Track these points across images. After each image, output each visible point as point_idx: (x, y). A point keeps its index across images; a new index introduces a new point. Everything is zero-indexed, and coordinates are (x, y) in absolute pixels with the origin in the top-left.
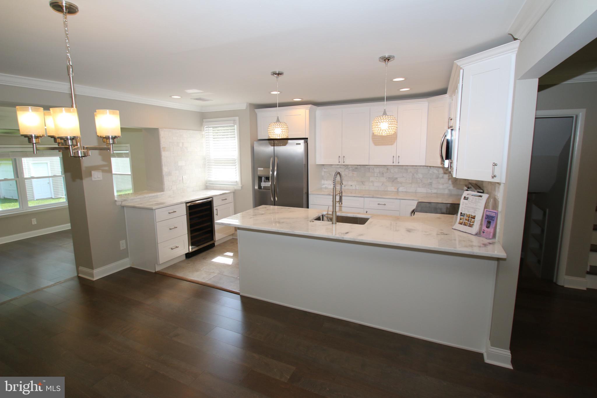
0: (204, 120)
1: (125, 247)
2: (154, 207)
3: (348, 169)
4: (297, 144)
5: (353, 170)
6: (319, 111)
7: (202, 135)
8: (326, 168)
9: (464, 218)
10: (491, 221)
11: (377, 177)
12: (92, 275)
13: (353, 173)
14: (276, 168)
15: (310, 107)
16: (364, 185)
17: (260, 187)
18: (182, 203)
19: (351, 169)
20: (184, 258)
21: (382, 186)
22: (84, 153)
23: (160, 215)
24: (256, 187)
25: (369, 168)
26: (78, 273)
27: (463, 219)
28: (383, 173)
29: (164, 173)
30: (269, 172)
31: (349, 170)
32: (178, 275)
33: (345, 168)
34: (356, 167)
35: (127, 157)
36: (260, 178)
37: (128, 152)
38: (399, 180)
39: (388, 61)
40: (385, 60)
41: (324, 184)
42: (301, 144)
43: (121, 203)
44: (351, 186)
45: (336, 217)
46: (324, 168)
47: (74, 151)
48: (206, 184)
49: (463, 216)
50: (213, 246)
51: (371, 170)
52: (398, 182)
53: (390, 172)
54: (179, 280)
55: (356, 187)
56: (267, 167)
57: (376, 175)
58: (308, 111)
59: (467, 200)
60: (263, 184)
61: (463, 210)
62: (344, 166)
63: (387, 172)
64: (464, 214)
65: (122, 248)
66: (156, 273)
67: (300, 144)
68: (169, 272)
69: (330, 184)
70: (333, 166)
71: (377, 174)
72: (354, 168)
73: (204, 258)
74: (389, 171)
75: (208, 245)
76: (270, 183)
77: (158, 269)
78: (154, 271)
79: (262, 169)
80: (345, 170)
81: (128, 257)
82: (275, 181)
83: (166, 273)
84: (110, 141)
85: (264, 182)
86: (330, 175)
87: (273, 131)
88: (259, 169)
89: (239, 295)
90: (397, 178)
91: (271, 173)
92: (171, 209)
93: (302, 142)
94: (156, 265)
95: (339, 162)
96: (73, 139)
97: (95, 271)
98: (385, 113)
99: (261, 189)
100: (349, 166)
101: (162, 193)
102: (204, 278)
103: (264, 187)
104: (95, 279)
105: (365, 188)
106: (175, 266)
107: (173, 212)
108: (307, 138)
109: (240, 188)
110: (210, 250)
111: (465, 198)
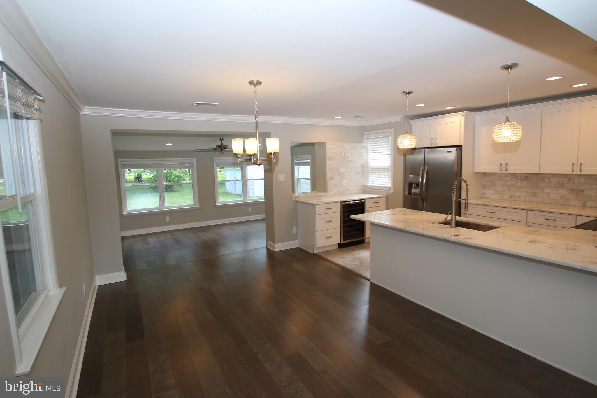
0: (365, 133)
1: (296, 232)
2: (315, 203)
3: (515, 178)
4: (448, 152)
5: (522, 180)
6: (479, 116)
7: (363, 146)
8: (488, 177)
11: (554, 188)
12: (274, 247)
13: (522, 183)
14: (425, 176)
15: (465, 113)
16: (536, 197)
17: (410, 193)
18: (337, 202)
19: (519, 178)
20: (337, 247)
21: (561, 198)
22: (261, 162)
23: (319, 210)
24: (407, 193)
25: (544, 177)
26: (267, 245)
29: (328, 178)
30: (419, 179)
31: (517, 179)
32: (328, 258)
33: (512, 177)
34: (526, 176)
35: (308, 165)
36: (411, 185)
37: (310, 161)
39: (511, 69)
40: (506, 68)
41: (485, 194)
42: (453, 152)
43: (296, 199)
44: (519, 197)
45: (455, 221)
46: (486, 177)
47: (254, 162)
48: (364, 188)
50: (362, 242)
51: (546, 180)
54: (328, 262)
55: (525, 198)
56: (416, 174)
58: (463, 118)
60: (414, 191)
62: (511, 175)
65: (294, 232)
66: (314, 254)
67: (451, 152)
68: (323, 255)
69: (493, 194)
70: (496, 174)
71: (555, 185)
72: (523, 177)
73: (353, 251)
75: (359, 241)
76: (419, 190)
77: (316, 251)
78: (313, 253)
79: (413, 176)
80: (511, 179)
81: (297, 239)
82: (424, 188)
83: (320, 255)
84: (272, 156)
85: (415, 188)
86: (493, 184)
87: (402, 142)
88: (410, 176)
89: (369, 281)
91: (420, 180)
92: (328, 206)
93: (454, 150)
94: (314, 248)
95: (501, 170)
96: (254, 155)
97: (276, 245)
98: (508, 120)
99: (412, 195)
100: (517, 175)
101: (325, 193)
102: (346, 264)
103: (414, 193)
104: (275, 251)
105: (537, 200)
106: (328, 252)
107: (329, 208)
108: (461, 146)
109: (392, 193)
110: (360, 245)
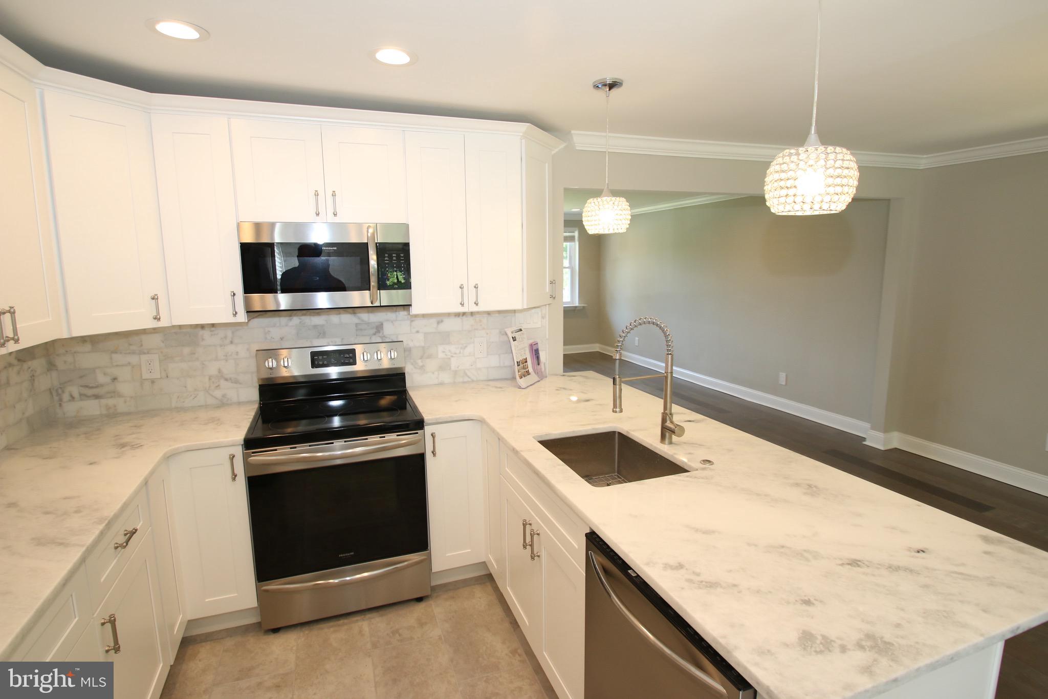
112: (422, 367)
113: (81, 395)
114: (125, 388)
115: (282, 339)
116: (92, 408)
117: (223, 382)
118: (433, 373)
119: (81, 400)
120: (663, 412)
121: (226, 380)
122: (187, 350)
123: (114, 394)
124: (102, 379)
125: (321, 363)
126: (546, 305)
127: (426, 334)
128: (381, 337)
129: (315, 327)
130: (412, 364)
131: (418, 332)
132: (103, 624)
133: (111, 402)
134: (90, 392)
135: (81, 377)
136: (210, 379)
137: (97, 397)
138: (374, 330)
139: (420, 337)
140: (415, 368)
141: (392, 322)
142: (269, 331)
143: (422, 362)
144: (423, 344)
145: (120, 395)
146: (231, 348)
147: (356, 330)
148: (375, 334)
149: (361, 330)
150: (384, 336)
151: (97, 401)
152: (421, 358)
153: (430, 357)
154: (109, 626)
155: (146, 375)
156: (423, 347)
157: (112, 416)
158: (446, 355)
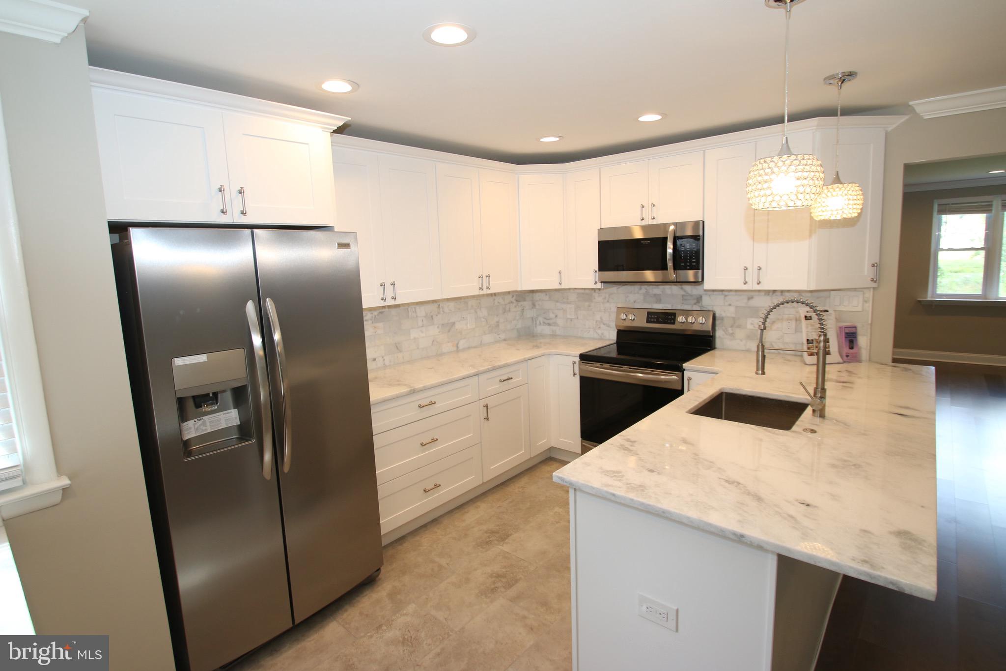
9: (813, 345)
10: (852, 338)
27: (812, 347)
28: (432, 316)
38: (458, 326)
49: (811, 343)
52: (456, 330)
53: (443, 311)
57: (420, 324)
59: (811, 319)
61: (810, 334)
63: (439, 313)
64: (812, 340)
74: (441, 310)
90: (454, 324)
111: (807, 318)
112: (732, 334)
113: (544, 323)
114: (560, 322)
115: (635, 302)
116: (547, 330)
117: (602, 326)
118: (741, 340)
119: (543, 325)
120: (815, 387)
121: (604, 324)
122: (587, 304)
123: (556, 324)
124: (552, 316)
125: (652, 320)
126: (870, 288)
127: (737, 307)
128: (700, 307)
129: (655, 295)
130: (724, 331)
131: (730, 305)
132: (484, 406)
133: (554, 328)
134: (547, 322)
135: (544, 313)
136: (596, 322)
137: (549, 324)
138: (695, 301)
139: (732, 309)
140: (726, 334)
141: (709, 295)
142: (628, 296)
143: (732, 330)
144: (733, 315)
145: (558, 326)
146: (607, 305)
147: (682, 300)
148: (695, 304)
149: (686, 300)
150: (703, 306)
151: (548, 327)
152: (732, 327)
153: (739, 327)
154: (485, 408)
155: (569, 316)
156: (733, 318)
157: (554, 336)
158: (755, 327)
